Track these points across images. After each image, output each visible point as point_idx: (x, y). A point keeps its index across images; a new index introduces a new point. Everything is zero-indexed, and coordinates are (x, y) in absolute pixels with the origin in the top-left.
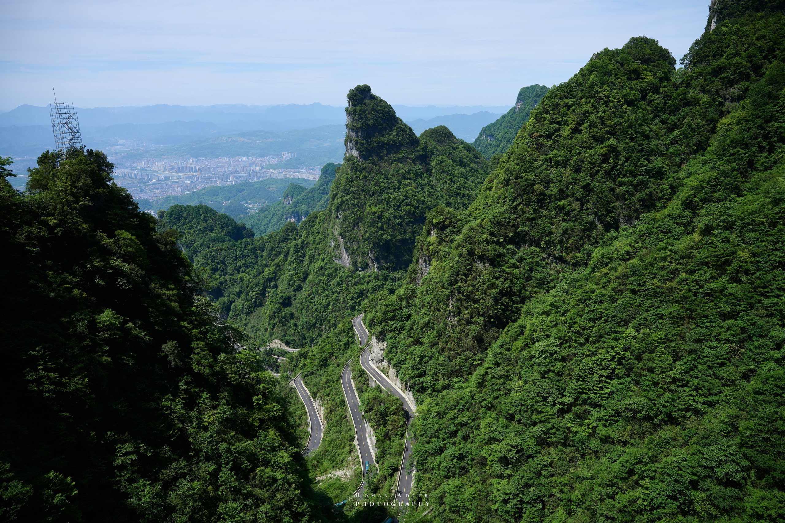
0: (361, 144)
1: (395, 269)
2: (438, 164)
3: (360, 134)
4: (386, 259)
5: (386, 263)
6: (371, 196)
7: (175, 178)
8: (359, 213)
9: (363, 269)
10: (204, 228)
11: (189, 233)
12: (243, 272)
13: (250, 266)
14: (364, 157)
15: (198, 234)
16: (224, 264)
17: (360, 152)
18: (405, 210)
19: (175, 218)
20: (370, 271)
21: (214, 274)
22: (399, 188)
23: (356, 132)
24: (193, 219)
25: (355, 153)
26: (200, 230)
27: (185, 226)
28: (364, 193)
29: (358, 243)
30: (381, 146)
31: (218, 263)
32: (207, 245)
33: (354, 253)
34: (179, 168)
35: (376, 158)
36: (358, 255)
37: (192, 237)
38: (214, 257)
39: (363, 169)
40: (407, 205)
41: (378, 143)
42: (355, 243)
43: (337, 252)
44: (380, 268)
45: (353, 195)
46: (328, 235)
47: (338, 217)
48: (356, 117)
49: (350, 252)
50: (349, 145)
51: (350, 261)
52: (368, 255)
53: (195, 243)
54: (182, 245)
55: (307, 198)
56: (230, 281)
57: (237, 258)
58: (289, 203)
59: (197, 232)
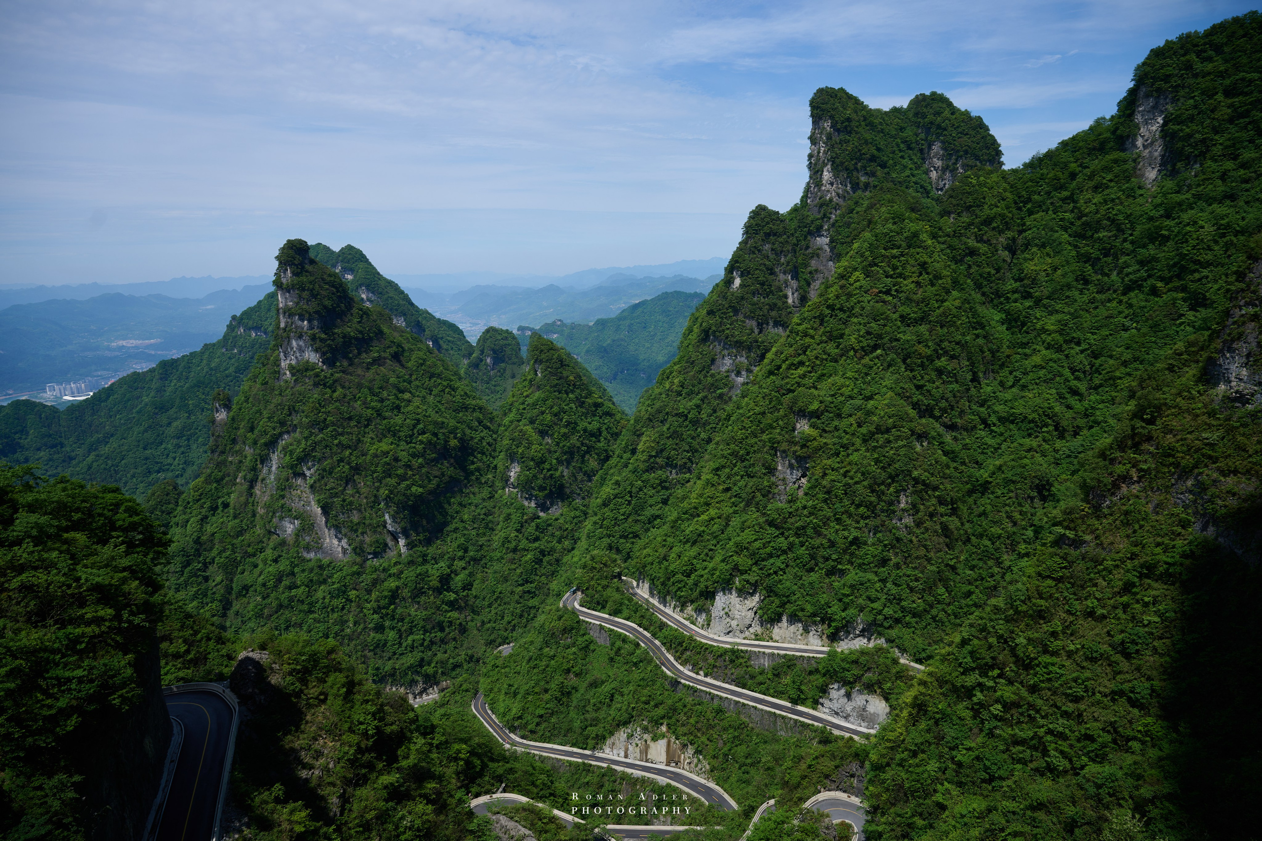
0: (322, 340)
1: (429, 542)
2: (422, 365)
3: (316, 323)
4: (415, 526)
5: (418, 535)
6: (366, 426)
8: (353, 458)
9: (376, 555)
14: (330, 362)
17: (323, 354)
18: (421, 442)
20: (391, 554)
22: (398, 408)
23: (310, 321)
25: (312, 357)
28: (353, 423)
29: (360, 511)
30: (348, 341)
33: (356, 531)
35: (345, 363)
36: (363, 533)
39: (335, 381)
40: (424, 433)
41: (344, 337)
42: (355, 512)
43: (307, 539)
44: (410, 545)
45: (335, 430)
46: (254, 515)
47: (303, 475)
48: (306, 294)
49: (344, 530)
50: (294, 343)
51: (346, 546)
52: (385, 527)
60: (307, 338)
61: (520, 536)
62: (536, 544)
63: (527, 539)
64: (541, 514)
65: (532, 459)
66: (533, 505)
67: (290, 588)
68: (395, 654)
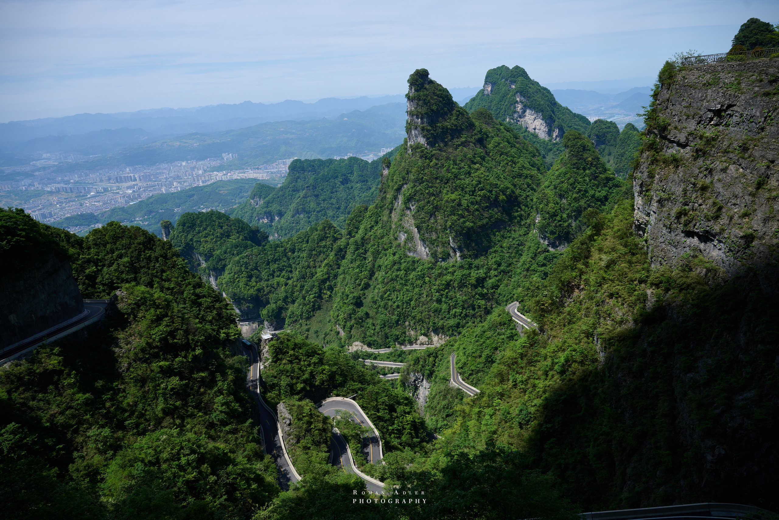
0: (428, 130)
1: (476, 257)
2: (496, 146)
3: (425, 120)
4: (468, 247)
5: (469, 251)
6: (446, 183)
7: (115, 188)
8: (435, 202)
9: (444, 260)
10: (221, 234)
11: (206, 241)
12: (278, 276)
13: (284, 269)
14: (431, 144)
15: (216, 242)
16: (257, 270)
17: (428, 139)
18: (480, 196)
19: (188, 227)
20: (451, 261)
21: (250, 281)
22: (469, 173)
23: (422, 119)
24: (207, 226)
25: (422, 140)
26: (217, 237)
27: (200, 235)
28: (438, 181)
29: (436, 233)
30: (445, 131)
31: (252, 270)
32: (230, 252)
33: (433, 244)
34: (117, 178)
35: (442, 145)
36: (437, 246)
37: (209, 246)
38: (246, 264)
39: (432, 156)
40: (482, 190)
41: (442, 129)
42: (434, 233)
43: (410, 245)
44: (463, 257)
45: (427, 184)
46: (391, 228)
47: (410, 209)
48: (421, 103)
49: (427, 243)
50: (413, 132)
51: (428, 252)
52: (449, 244)
53: (214, 251)
54: (201, 254)
55: (278, 197)
56: (267, 287)
57: (270, 262)
58: (257, 204)
59: (214, 240)
60: (419, 129)
61: (533, 261)
62: (543, 269)
63: (537, 264)
64: (551, 249)
65: (548, 213)
66: (546, 242)
67: (398, 270)
68: (445, 317)
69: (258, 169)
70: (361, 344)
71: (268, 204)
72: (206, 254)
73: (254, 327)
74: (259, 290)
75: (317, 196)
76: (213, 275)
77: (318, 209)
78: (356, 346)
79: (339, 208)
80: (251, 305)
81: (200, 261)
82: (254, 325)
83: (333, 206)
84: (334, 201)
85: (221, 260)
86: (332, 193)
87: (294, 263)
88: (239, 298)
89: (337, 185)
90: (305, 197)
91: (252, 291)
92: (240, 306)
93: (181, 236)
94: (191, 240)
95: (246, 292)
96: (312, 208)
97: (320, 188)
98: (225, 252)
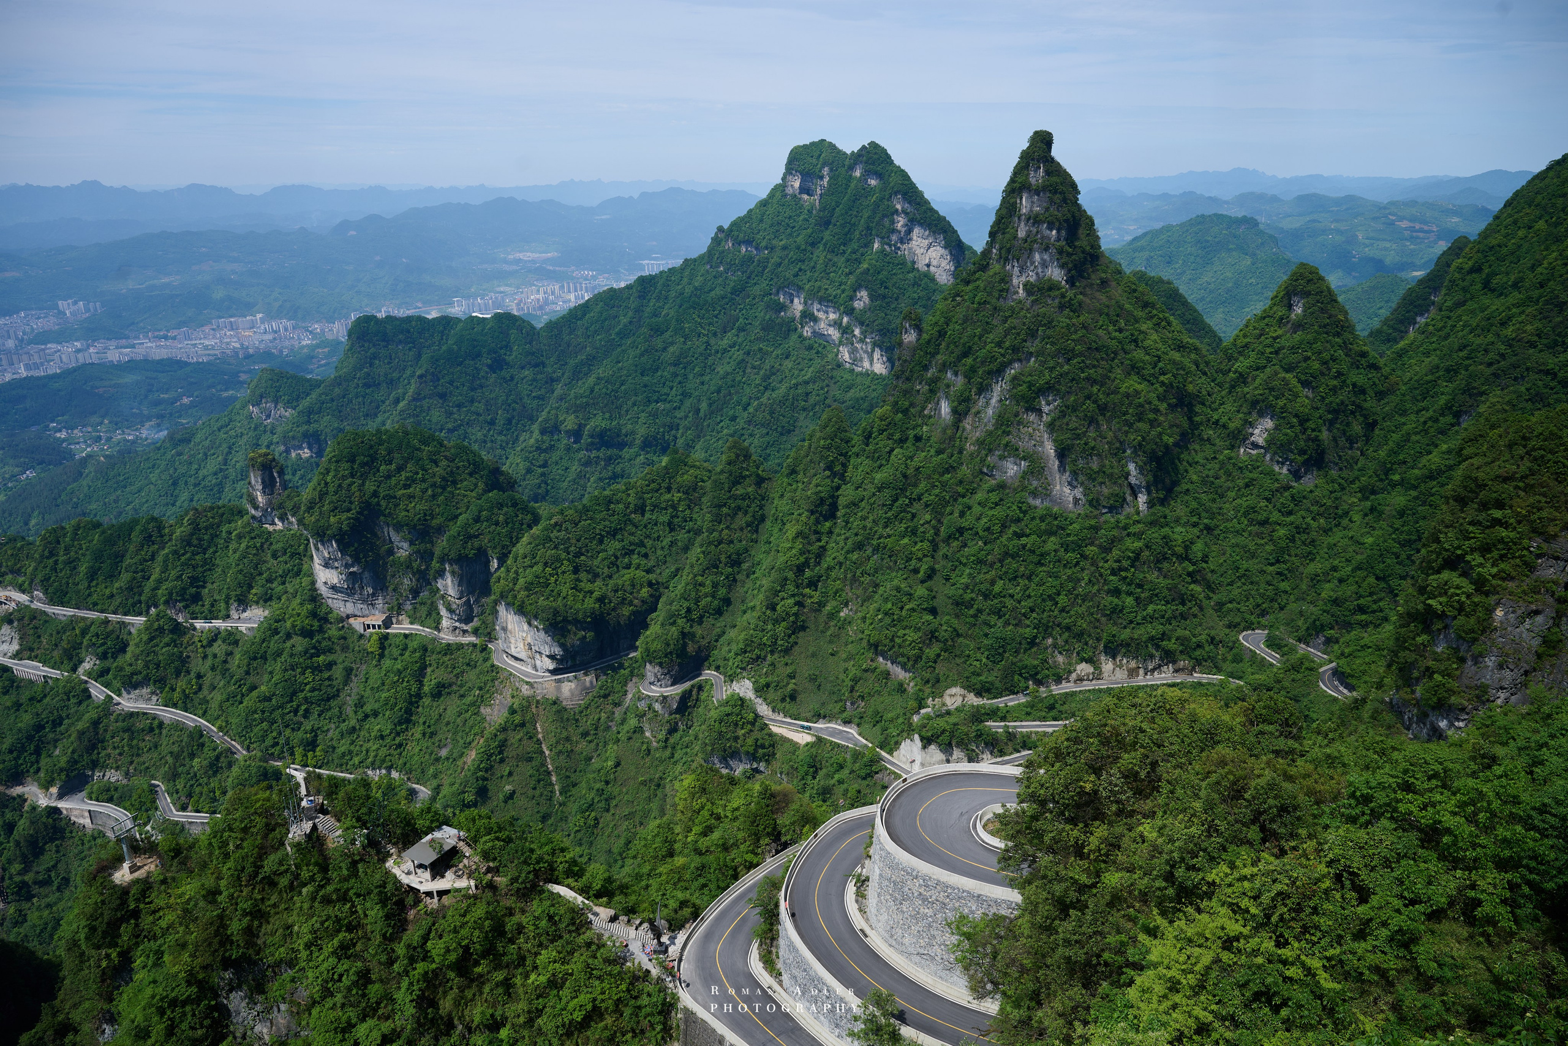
0: (1069, 255)
1: (1167, 501)
3: (1064, 233)
5: (1157, 492)
6: (1112, 360)
8: (1101, 396)
9: (1113, 509)
10: (443, 479)
11: (411, 497)
15: (434, 496)
17: (1067, 271)
19: (363, 465)
20: (1129, 511)
21: (580, 580)
24: (407, 460)
25: (1056, 274)
26: (434, 485)
27: (393, 481)
28: (1101, 355)
29: (1101, 457)
33: (1094, 480)
35: (1083, 283)
36: (1101, 484)
37: (422, 507)
38: (564, 542)
39: (1078, 304)
40: (1164, 373)
42: (1095, 458)
43: (1035, 483)
44: (1151, 504)
45: (1083, 361)
47: (1039, 412)
49: (1081, 478)
50: (1037, 257)
51: (1079, 496)
52: (1127, 478)
53: (432, 518)
54: (398, 527)
55: (332, 400)
56: (616, 591)
57: (603, 536)
58: (268, 416)
59: (430, 492)
60: (1053, 250)
61: (1270, 506)
62: (1291, 518)
63: (1280, 511)
64: (1294, 484)
65: (1296, 416)
66: (1285, 471)
67: (1018, 535)
68: (1131, 622)
69: (166, 338)
70: (962, 691)
71: (309, 414)
72: (415, 525)
73: (588, 684)
74: (601, 600)
75: (443, 396)
76: (453, 573)
77: (450, 426)
78: (951, 696)
79: (492, 423)
80: (590, 635)
81: (391, 542)
82: (588, 679)
83: (481, 418)
84: (480, 407)
85: (470, 537)
86: (473, 389)
87: (648, 537)
88: (565, 620)
89: (482, 374)
90: (417, 398)
91: (590, 603)
92: (564, 636)
93: (350, 485)
94: (375, 494)
95: (578, 606)
96: (437, 424)
97: (447, 379)
98: (477, 520)
